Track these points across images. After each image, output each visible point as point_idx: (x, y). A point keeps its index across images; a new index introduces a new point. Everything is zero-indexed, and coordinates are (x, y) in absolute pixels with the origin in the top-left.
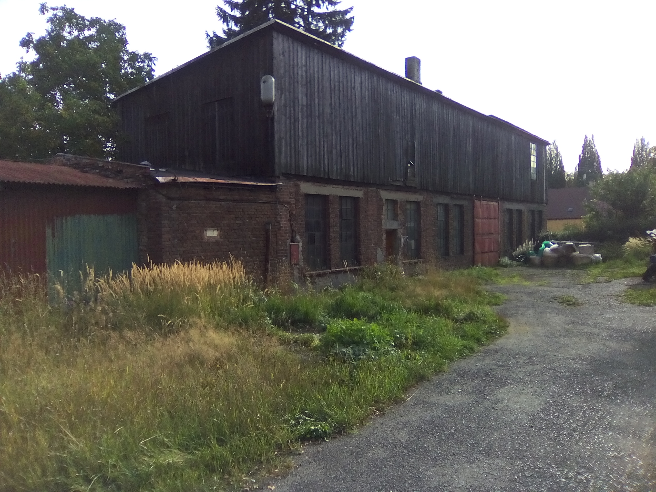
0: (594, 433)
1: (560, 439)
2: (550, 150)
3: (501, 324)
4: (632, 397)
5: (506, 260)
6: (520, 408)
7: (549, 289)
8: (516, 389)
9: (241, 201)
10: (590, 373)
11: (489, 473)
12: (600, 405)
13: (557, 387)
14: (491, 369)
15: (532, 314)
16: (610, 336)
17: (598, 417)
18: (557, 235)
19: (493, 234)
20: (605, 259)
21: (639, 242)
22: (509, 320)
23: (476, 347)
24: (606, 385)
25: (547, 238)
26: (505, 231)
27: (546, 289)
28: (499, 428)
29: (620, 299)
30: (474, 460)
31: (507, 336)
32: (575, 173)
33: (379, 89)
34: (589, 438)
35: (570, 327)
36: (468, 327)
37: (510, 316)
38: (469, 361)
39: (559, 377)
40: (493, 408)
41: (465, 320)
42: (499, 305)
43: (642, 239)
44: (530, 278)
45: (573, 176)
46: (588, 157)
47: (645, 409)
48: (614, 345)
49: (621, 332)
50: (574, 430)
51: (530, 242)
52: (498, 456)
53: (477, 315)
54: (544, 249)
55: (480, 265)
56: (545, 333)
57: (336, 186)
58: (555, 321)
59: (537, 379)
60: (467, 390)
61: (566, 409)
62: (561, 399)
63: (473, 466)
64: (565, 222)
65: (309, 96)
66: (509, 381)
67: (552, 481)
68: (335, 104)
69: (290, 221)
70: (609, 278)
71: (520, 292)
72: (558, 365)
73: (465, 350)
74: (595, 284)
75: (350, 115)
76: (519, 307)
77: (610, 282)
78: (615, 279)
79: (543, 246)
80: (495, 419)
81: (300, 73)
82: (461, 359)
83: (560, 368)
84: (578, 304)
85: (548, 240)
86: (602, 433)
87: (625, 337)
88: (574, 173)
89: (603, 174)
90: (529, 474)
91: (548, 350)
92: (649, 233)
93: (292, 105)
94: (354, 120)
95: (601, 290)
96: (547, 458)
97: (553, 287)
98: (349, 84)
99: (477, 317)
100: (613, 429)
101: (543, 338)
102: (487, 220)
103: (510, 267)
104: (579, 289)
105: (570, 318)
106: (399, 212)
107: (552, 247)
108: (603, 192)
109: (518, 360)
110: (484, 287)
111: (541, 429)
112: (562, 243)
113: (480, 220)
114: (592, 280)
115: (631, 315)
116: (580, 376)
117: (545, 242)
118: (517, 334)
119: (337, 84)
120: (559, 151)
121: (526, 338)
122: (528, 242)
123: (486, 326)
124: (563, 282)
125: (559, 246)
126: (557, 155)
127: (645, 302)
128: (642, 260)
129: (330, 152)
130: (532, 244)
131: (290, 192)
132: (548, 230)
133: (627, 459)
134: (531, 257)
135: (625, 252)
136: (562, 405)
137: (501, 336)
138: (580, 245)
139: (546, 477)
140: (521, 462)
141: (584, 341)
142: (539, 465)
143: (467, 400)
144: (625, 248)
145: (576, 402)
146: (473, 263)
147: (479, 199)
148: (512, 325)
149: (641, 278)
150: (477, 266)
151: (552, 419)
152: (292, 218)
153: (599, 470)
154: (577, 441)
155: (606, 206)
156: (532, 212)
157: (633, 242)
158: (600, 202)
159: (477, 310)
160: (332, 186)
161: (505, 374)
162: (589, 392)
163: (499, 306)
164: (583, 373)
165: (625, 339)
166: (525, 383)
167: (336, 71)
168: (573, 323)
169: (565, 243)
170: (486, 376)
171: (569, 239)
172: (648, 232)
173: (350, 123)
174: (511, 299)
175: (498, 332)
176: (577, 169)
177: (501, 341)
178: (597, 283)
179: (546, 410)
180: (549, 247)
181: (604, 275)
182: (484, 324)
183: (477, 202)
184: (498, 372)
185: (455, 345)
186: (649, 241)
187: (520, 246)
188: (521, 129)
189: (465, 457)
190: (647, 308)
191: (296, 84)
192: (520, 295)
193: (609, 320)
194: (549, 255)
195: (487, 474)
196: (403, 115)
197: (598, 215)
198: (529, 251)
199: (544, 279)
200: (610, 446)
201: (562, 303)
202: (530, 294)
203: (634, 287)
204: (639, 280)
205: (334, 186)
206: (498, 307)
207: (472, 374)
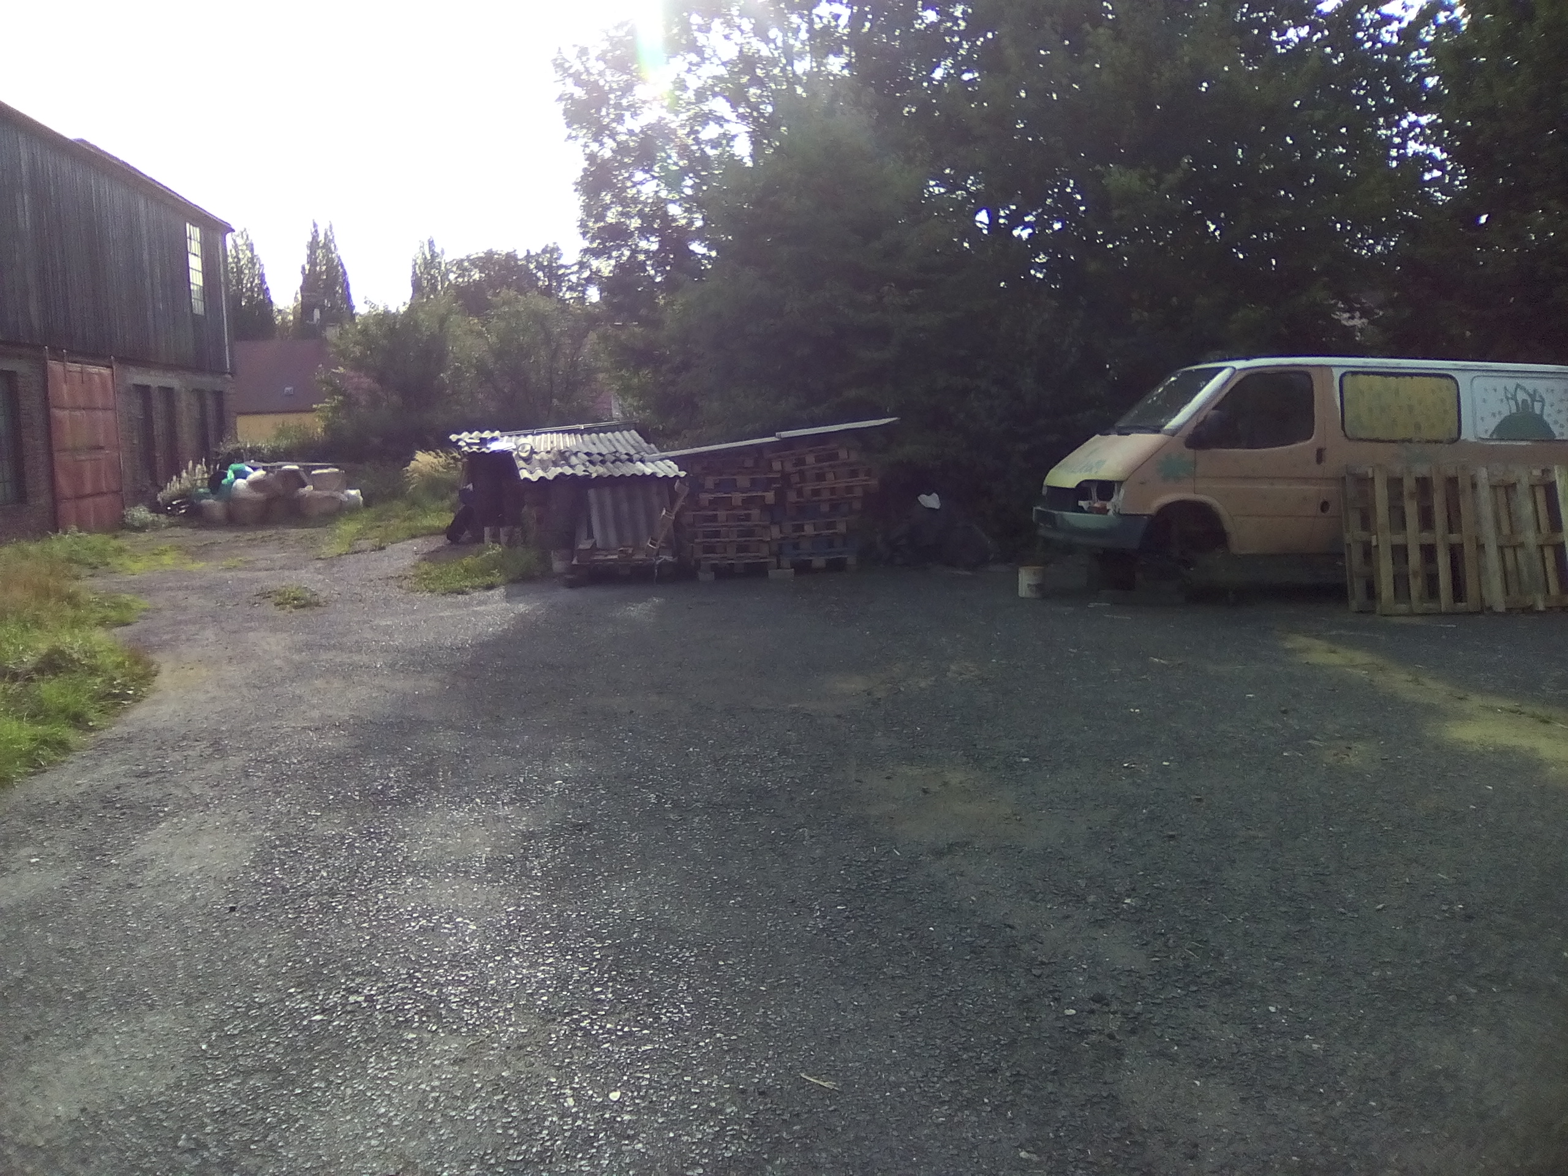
0: (376, 887)
1: (301, 922)
2: (236, 246)
3: (139, 670)
4: (447, 791)
5: (141, 513)
6: (200, 869)
7: (249, 575)
8: (186, 825)
10: (356, 755)
11: (132, 1057)
12: (382, 823)
13: (285, 800)
14: (118, 788)
15: (212, 638)
16: (392, 666)
17: (380, 850)
18: (260, 449)
19: (102, 448)
20: (368, 501)
21: (435, 461)
22: (157, 658)
23: (72, 736)
24: (392, 775)
25: (238, 456)
26: (135, 442)
27: (242, 575)
28: (148, 934)
29: (405, 583)
30: (88, 1035)
31: (155, 697)
32: (295, 308)
34: (366, 903)
35: (304, 656)
36: (49, 689)
37: (162, 646)
38: (55, 777)
39: (288, 775)
40: (130, 886)
41: (38, 673)
42: (128, 624)
43: (441, 454)
44: (202, 552)
45: (289, 314)
46: (321, 273)
47: (472, 810)
48: (402, 684)
49: (413, 655)
50: (332, 893)
51: (199, 466)
52: (151, 1007)
53: (70, 655)
54: (232, 483)
55: (75, 528)
56: (248, 678)
58: (267, 647)
59: (236, 791)
60: (54, 854)
61: (308, 849)
62: (295, 829)
63: (87, 1051)
64: (279, 419)
66: (166, 809)
67: (290, 1030)
70: (381, 542)
71: (179, 589)
72: (283, 749)
73: (42, 749)
74: (351, 557)
76: (180, 622)
77: (383, 548)
78: (392, 543)
79: (230, 475)
80: (138, 913)
82: (34, 774)
83: (288, 755)
84: (317, 604)
85: (242, 462)
86: (392, 883)
87: (422, 664)
88: (292, 307)
89: (357, 314)
90: (234, 1028)
91: (258, 719)
92: (454, 440)
95: (367, 569)
96: (276, 976)
97: (260, 570)
99: (72, 661)
100: (413, 870)
101: (245, 691)
102: (84, 412)
103: (153, 530)
104: (318, 571)
105: (301, 637)
107: (251, 477)
108: (357, 351)
109: (185, 753)
110: (89, 583)
111: (253, 909)
112: (274, 467)
113: (67, 412)
114: (346, 548)
115: (431, 615)
116: (335, 765)
117: (235, 466)
118: (181, 690)
120: (255, 253)
121: (202, 697)
122: (194, 467)
123: (98, 680)
124: (280, 556)
125: (267, 474)
126: (252, 261)
127: (456, 585)
128: (442, 498)
130: (204, 473)
132: (239, 438)
133: (445, 928)
134: (204, 501)
135: (409, 483)
136: (300, 840)
137: (139, 701)
138: (314, 470)
139: (275, 1022)
140: (213, 1005)
141: (336, 685)
142: (257, 1000)
143: (57, 879)
144: (408, 475)
145: (329, 827)
146: (54, 524)
147: (60, 359)
148: (165, 669)
149: (444, 537)
150: (66, 533)
151: (278, 878)
153: (393, 968)
154: (341, 916)
155: (366, 382)
156: (200, 393)
157: (424, 460)
158: (352, 374)
159: (72, 642)
161: (154, 792)
162: (358, 798)
163: (129, 628)
164: (341, 758)
165: (422, 668)
166: (207, 805)
168: (308, 646)
169: (280, 467)
170: (104, 808)
171: (289, 457)
172: (453, 437)
174: (160, 606)
175: (130, 692)
176: (299, 297)
177: (139, 714)
178: (356, 553)
179: (264, 861)
180: (245, 478)
181: (370, 536)
182: (90, 674)
183: (55, 366)
184: (138, 792)
185: (12, 742)
186: (454, 458)
187: (175, 478)
188: (162, 185)
189: (61, 1034)
190: (460, 597)
192: (181, 594)
193: (387, 631)
194: (242, 495)
195: (127, 1063)
197: (349, 403)
198: (197, 489)
199: (235, 552)
200: (410, 909)
201: (282, 604)
202: (208, 589)
203: (431, 557)
204: (440, 541)
206: (125, 629)
207: (67, 809)
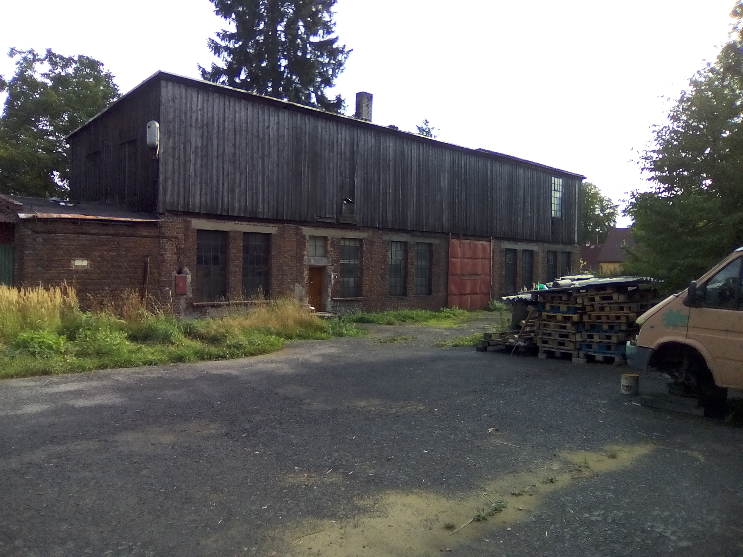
5: (495, 304)
9: (117, 235)
19: (479, 275)
33: (304, 128)
55: (456, 307)
57: (240, 223)
65: (205, 138)
68: (240, 144)
69: (177, 254)
75: (260, 153)
81: (194, 117)
93: (182, 147)
94: (266, 159)
98: (261, 124)
102: (470, 260)
106: (330, 248)
113: (459, 260)
119: (244, 125)
129: (232, 191)
131: (178, 228)
146: (445, 304)
147: (458, 238)
150: (451, 309)
152: (179, 251)
156: (553, 253)
160: (233, 223)
167: (243, 113)
173: (260, 162)
183: (455, 242)
191: (188, 128)
196: (339, 152)
205: (237, 222)
